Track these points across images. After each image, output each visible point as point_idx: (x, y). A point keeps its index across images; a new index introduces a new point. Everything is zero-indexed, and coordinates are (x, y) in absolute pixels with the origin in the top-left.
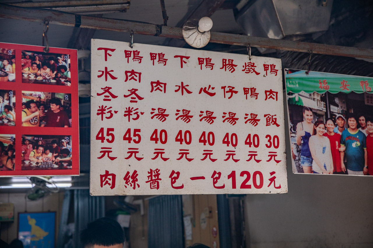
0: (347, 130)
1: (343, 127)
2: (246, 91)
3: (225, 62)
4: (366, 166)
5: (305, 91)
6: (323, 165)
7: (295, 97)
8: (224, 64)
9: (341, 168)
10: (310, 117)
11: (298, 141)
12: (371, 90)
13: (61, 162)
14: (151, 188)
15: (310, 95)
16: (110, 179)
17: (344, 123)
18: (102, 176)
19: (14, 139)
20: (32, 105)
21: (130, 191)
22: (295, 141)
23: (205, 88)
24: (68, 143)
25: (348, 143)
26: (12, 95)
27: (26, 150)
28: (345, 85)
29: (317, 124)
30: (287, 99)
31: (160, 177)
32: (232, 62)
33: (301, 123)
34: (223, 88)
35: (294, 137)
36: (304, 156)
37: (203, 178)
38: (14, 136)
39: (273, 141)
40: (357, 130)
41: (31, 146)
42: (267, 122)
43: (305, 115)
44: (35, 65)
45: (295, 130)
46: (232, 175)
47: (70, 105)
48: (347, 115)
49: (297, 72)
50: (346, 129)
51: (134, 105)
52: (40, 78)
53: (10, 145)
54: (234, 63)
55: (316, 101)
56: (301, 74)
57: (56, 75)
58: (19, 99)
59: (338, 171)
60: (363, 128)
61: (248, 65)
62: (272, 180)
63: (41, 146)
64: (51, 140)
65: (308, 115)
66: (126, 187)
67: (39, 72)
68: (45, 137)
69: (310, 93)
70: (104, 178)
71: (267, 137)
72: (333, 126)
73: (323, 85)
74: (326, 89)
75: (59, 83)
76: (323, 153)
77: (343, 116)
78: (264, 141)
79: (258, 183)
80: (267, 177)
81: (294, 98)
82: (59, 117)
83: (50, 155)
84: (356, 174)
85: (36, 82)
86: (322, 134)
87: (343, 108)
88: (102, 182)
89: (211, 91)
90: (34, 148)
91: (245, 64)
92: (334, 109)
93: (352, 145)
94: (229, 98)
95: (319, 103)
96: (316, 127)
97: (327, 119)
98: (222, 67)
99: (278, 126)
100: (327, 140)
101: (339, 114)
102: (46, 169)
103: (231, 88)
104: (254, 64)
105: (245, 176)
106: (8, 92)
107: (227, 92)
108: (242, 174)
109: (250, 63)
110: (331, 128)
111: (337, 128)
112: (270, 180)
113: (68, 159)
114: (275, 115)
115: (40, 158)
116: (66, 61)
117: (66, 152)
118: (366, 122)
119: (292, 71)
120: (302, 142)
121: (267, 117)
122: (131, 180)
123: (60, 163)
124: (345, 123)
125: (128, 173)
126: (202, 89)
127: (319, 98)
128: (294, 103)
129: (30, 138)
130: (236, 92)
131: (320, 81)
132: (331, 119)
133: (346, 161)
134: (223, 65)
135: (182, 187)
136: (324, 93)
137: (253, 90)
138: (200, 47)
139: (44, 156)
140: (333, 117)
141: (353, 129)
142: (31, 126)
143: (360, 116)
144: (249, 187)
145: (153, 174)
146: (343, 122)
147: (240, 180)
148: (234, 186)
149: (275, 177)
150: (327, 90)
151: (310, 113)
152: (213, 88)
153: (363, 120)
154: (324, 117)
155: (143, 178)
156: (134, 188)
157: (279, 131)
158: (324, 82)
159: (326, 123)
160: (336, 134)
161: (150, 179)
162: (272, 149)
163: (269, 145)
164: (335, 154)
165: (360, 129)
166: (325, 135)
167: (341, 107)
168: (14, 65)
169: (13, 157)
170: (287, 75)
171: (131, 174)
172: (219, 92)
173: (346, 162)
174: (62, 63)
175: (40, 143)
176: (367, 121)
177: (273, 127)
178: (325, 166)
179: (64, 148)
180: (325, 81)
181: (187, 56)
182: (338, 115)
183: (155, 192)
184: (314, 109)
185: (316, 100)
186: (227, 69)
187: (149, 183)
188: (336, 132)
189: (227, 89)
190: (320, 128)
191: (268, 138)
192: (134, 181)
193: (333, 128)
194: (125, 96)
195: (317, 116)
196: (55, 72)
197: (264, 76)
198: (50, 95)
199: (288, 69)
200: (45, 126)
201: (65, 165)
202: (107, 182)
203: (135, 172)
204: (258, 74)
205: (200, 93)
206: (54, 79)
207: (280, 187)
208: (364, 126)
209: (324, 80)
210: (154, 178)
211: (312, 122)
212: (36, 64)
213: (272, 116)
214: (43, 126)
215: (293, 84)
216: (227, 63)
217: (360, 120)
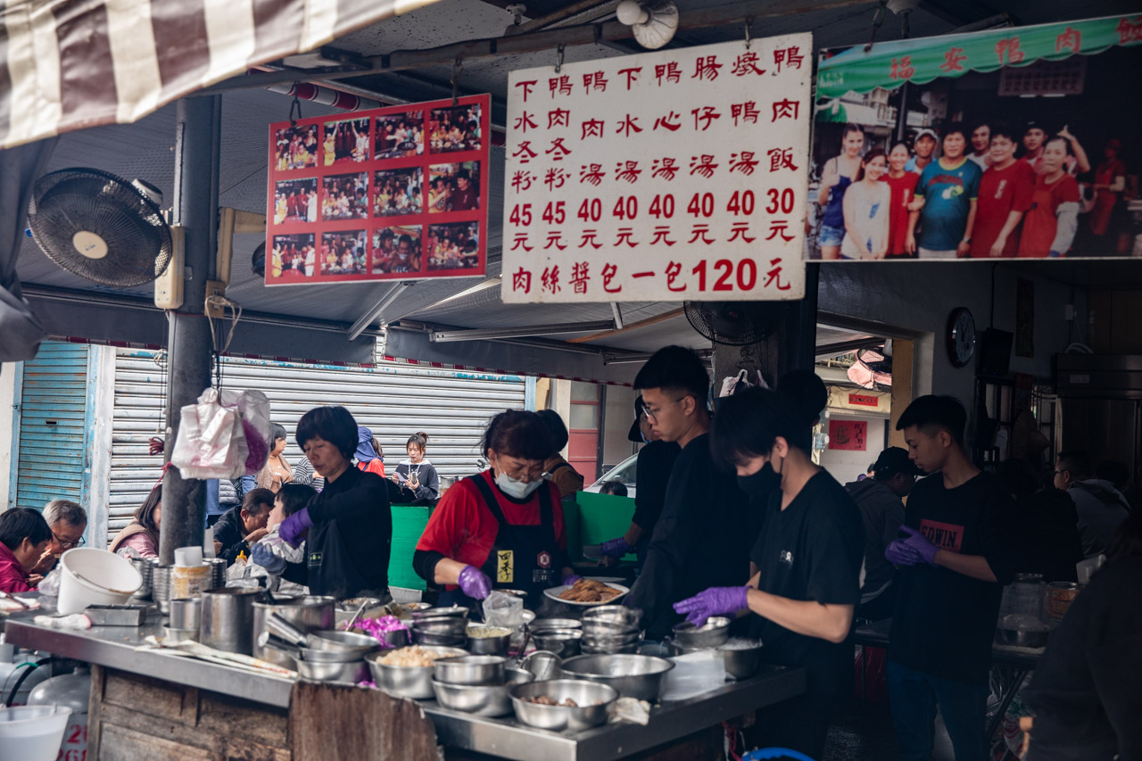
0: (937, 163)
1: (928, 158)
2: (735, 110)
3: (701, 64)
4: (966, 238)
5: (857, 90)
6: (866, 242)
7: (832, 107)
8: (700, 67)
9: (904, 247)
10: (855, 145)
11: (822, 197)
12: (1023, 58)
13: (467, 258)
14: (576, 292)
15: (866, 96)
16: (524, 279)
17: (933, 148)
18: (515, 275)
19: (421, 231)
20: (439, 183)
21: (548, 297)
22: (816, 197)
23: (664, 118)
24: (475, 232)
25: (933, 191)
26: (419, 173)
27: (432, 244)
28: (954, 58)
29: (868, 158)
30: (816, 112)
31: (588, 274)
32: (713, 61)
33: (834, 159)
34: (695, 112)
35: (814, 189)
36: (829, 225)
37: (652, 274)
38: (421, 226)
39: (782, 200)
40: (962, 159)
41: (437, 238)
42: (773, 163)
43: (846, 142)
44: (443, 127)
45: (819, 174)
46: (701, 268)
47: (479, 178)
48: (943, 128)
49: (845, 52)
50: (934, 160)
51: (558, 165)
52: (448, 145)
53: (417, 239)
54: (717, 62)
55: (877, 109)
56: (856, 54)
57: (465, 136)
58: (426, 177)
59: (897, 251)
60: (979, 153)
61: (744, 61)
62: (774, 274)
63: (447, 238)
64: (457, 229)
65: (853, 141)
66: (543, 290)
67: (447, 136)
68: (451, 225)
69: (866, 92)
70: (517, 278)
71: (769, 193)
72: (905, 158)
73: (900, 69)
74: (907, 75)
75: (468, 147)
76: (871, 216)
77: (935, 131)
78: (763, 201)
79: (746, 281)
80: (763, 269)
81: (830, 109)
82: (466, 197)
83: (456, 249)
84: (937, 257)
85: (444, 150)
86: (875, 178)
87: (938, 114)
88: (515, 283)
89: (673, 122)
90: (439, 242)
91: (739, 58)
92: (915, 119)
93: (941, 194)
94: (704, 129)
95: (882, 111)
96: (866, 163)
97: (894, 144)
98: (694, 73)
99: (794, 168)
100: (885, 189)
101: (923, 128)
102: (451, 268)
103: (708, 110)
104: (755, 54)
105: (724, 268)
106: (415, 169)
107: (701, 119)
108: (718, 266)
109: (748, 54)
110: (898, 162)
111: (913, 160)
112: (769, 274)
113: (474, 253)
114: (791, 149)
115: (446, 254)
116: (476, 114)
117: (472, 245)
118: (991, 139)
119: (833, 53)
120: (830, 198)
121: (773, 154)
122: (550, 280)
123: (465, 260)
124: (936, 147)
125: (547, 270)
126: (658, 120)
127: (884, 100)
128: (827, 120)
129: (435, 228)
130: (717, 116)
131: (894, 60)
132: (903, 142)
133: (919, 231)
134: (698, 70)
135: (619, 290)
136: (898, 87)
137: (749, 106)
138: (659, 45)
139: (450, 251)
140: (908, 138)
141: (953, 159)
142: (437, 211)
143: (977, 126)
144: (729, 287)
145: (580, 270)
146: (930, 145)
147: (713, 276)
148: (702, 287)
149: (779, 269)
150: (905, 80)
151: (858, 135)
152: (677, 116)
153: (983, 134)
154: (889, 140)
155: (565, 276)
156: (554, 292)
157: (796, 180)
158: (903, 61)
159: (890, 152)
160: (909, 174)
161: (575, 279)
162: (780, 215)
163: (772, 208)
164: (898, 216)
165: (971, 157)
166: (883, 178)
167: (934, 112)
168: (423, 132)
169: (420, 253)
170: (822, 64)
171: (550, 272)
172: (687, 120)
173: (920, 234)
174: (472, 117)
175: (446, 233)
176: (993, 134)
177: (784, 172)
178: (869, 245)
179: (470, 238)
180: (907, 58)
181: (638, 67)
182: (921, 132)
183: (581, 298)
184: (869, 127)
185: (877, 105)
186: (704, 75)
187: (573, 284)
188: (908, 169)
189: (702, 113)
190: (876, 166)
191: (773, 195)
192: (553, 282)
193: (903, 162)
194: (548, 152)
195: (872, 140)
196: (464, 133)
197: (774, 74)
198: (458, 166)
199: (825, 50)
200: (452, 210)
201: (471, 261)
202: (520, 284)
203: (556, 267)
204: (760, 72)
205: (655, 127)
206: (462, 142)
207: (788, 287)
208: (982, 148)
209: (904, 57)
210: (580, 276)
211: (859, 155)
212: (444, 125)
213: (784, 151)
214: (449, 210)
215: (832, 79)
216: (705, 63)
217: (976, 135)
